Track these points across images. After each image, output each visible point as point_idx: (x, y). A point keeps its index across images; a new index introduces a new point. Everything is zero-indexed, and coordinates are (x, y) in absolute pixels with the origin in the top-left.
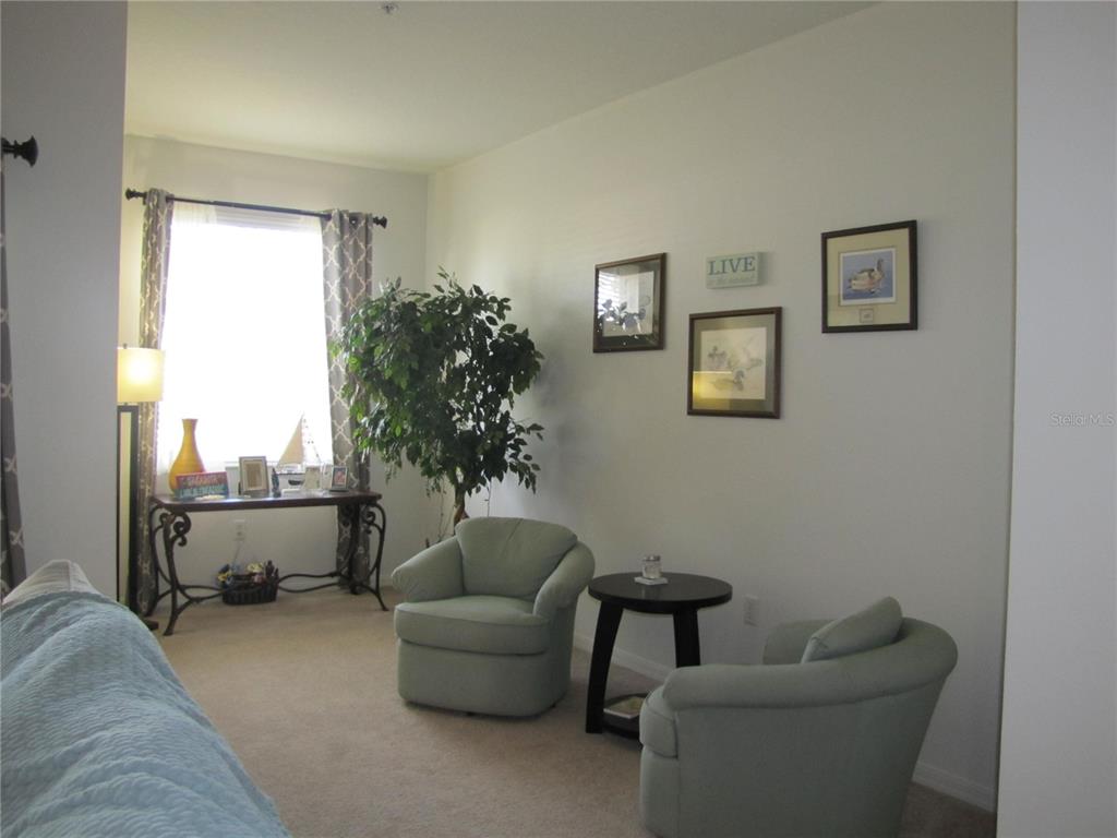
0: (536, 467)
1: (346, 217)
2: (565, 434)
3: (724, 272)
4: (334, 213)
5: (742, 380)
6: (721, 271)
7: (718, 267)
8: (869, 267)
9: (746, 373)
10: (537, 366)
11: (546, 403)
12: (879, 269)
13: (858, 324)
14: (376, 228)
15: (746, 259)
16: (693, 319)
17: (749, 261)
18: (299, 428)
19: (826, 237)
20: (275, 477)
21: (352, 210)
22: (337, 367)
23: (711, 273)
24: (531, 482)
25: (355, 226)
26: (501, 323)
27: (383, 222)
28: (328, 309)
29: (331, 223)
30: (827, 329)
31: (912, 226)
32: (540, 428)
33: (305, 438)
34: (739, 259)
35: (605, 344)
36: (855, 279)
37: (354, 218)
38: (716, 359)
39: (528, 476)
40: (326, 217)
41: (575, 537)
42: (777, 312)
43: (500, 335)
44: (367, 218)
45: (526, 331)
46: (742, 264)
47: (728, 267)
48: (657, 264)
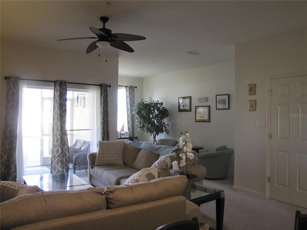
0: (169, 131)
1: (130, 87)
2: (173, 126)
4: (128, 86)
6: (200, 100)
7: (200, 99)
9: (204, 115)
10: (168, 114)
11: (169, 120)
14: (135, 89)
16: (196, 107)
18: (123, 125)
19: (216, 96)
20: (120, 134)
21: (131, 85)
22: (129, 114)
24: (168, 134)
25: (131, 88)
26: (162, 107)
27: (136, 87)
28: (127, 103)
29: (127, 88)
30: (217, 109)
31: (229, 95)
32: (168, 125)
33: (124, 127)
35: (180, 110)
36: (221, 102)
37: (132, 87)
38: (200, 113)
39: (168, 132)
40: (126, 87)
41: (177, 142)
42: (209, 106)
43: (162, 109)
44: (134, 87)
45: (166, 108)
46: (204, 99)
47: (201, 99)
48: (190, 98)
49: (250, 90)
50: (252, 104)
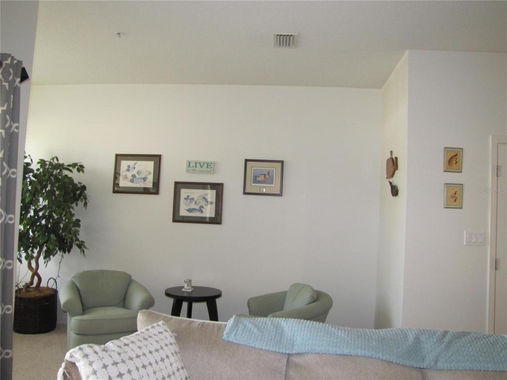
3: (196, 166)
5: (202, 209)
6: (194, 166)
7: (193, 164)
8: (265, 173)
9: (204, 207)
12: (268, 174)
13: (259, 192)
15: (208, 164)
16: (177, 183)
17: (209, 164)
19: (247, 161)
23: (189, 166)
30: (245, 193)
31: (282, 162)
34: (204, 163)
36: (258, 177)
38: (189, 200)
41: (131, 276)
42: (222, 185)
46: (206, 165)
47: (198, 165)
48: (157, 159)
49: (450, 162)
50: (455, 194)
